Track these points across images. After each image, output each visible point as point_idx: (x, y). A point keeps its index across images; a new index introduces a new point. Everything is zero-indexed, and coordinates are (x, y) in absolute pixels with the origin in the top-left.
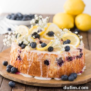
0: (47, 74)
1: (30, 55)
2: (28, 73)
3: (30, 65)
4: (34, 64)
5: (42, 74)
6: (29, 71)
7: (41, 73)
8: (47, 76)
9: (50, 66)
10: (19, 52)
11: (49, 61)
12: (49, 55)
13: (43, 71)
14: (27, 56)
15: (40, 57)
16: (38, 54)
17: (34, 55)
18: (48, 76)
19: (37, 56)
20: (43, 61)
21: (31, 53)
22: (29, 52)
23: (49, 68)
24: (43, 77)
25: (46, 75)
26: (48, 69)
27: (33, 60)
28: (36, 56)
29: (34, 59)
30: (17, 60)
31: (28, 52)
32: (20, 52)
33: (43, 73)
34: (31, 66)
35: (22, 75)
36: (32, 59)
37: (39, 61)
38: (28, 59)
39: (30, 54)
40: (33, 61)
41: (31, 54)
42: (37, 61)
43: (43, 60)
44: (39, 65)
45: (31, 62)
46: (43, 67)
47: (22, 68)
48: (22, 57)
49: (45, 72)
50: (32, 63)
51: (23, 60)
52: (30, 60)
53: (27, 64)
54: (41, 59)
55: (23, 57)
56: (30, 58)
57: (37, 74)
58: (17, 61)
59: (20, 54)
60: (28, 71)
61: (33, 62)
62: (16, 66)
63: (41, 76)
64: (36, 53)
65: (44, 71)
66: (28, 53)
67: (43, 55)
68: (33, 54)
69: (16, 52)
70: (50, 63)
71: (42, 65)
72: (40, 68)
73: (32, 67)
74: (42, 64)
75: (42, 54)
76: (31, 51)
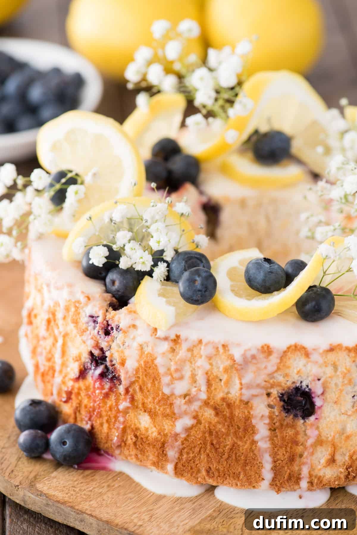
0: (305, 471)
1: (183, 361)
2: (170, 467)
3: (188, 421)
4: (209, 414)
5: (267, 474)
6: (179, 459)
7: (260, 466)
8: (304, 484)
9: (323, 424)
10: (95, 331)
11: (317, 389)
12: (315, 357)
13: (274, 455)
14: (159, 361)
15: (252, 368)
16: (237, 354)
17: (210, 358)
18: (311, 483)
19: (228, 363)
20: (275, 392)
21: (185, 346)
22: (177, 340)
23: (312, 433)
24: (278, 491)
25: (298, 480)
26: (310, 442)
27: (204, 388)
28: (222, 364)
29: (209, 384)
30: (83, 374)
31: (166, 339)
32: (107, 333)
33: (277, 470)
34: (188, 430)
35: (128, 478)
36: (194, 380)
37: (247, 394)
38: (166, 380)
39: (182, 352)
40: (203, 396)
41: (190, 350)
42: (234, 392)
43: (272, 386)
44: (248, 418)
45: (190, 402)
46: (273, 430)
47: (124, 430)
48: (123, 364)
49: (292, 459)
50: (196, 406)
51: (132, 383)
52: (180, 388)
53: (160, 409)
54: (258, 386)
55: (131, 364)
56: (181, 378)
57: (236, 476)
58: (81, 384)
59: (104, 345)
60: (172, 453)
61: (206, 403)
62: (77, 410)
63: (265, 484)
64: (224, 346)
65: (282, 454)
66: (165, 346)
67: (274, 359)
68: (205, 351)
69: (76, 322)
70: (318, 402)
71: (271, 418)
72: (257, 437)
73: (197, 434)
74: (266, 412)
75: (267, 351)
76: (183, 334)
